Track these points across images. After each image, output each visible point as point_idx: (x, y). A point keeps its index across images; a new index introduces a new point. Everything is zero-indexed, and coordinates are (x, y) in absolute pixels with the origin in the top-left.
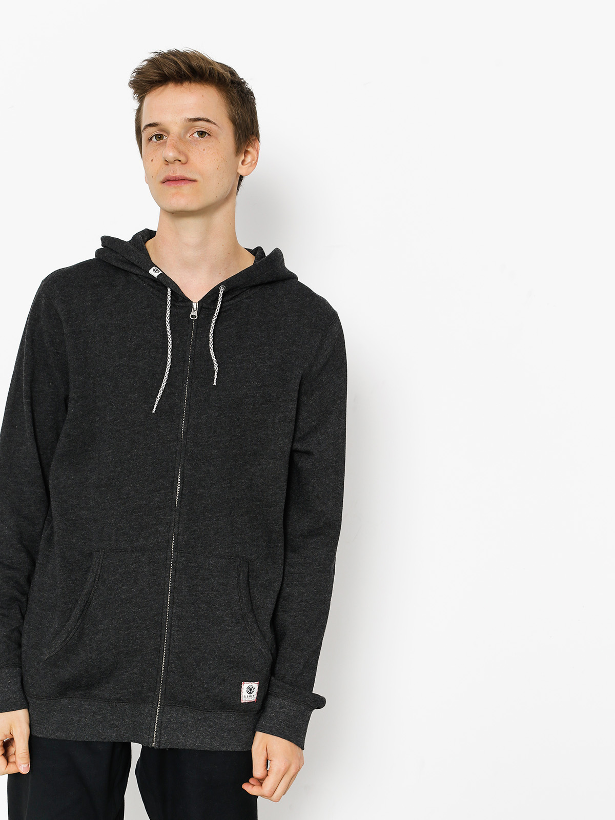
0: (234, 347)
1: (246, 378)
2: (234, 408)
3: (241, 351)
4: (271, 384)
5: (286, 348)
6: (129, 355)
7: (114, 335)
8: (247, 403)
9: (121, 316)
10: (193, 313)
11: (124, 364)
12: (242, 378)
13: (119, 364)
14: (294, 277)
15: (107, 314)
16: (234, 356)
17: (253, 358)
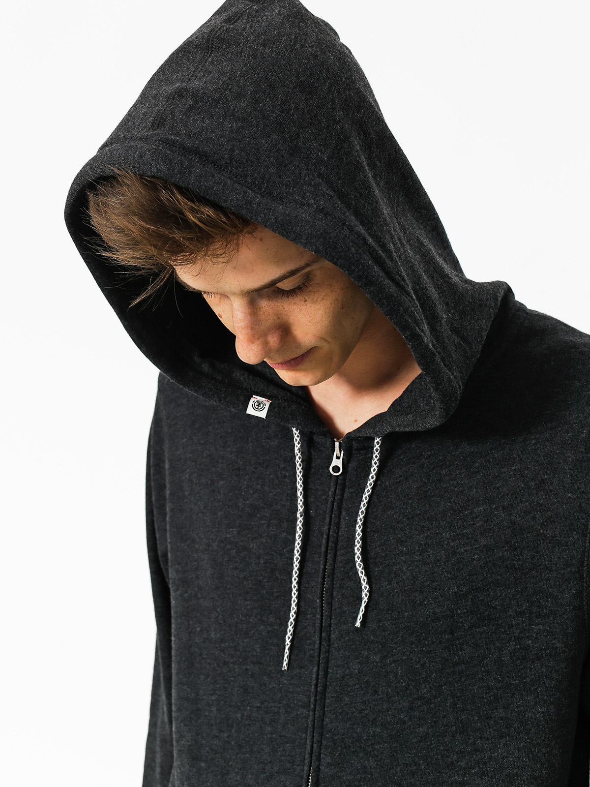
10: (335, 464)
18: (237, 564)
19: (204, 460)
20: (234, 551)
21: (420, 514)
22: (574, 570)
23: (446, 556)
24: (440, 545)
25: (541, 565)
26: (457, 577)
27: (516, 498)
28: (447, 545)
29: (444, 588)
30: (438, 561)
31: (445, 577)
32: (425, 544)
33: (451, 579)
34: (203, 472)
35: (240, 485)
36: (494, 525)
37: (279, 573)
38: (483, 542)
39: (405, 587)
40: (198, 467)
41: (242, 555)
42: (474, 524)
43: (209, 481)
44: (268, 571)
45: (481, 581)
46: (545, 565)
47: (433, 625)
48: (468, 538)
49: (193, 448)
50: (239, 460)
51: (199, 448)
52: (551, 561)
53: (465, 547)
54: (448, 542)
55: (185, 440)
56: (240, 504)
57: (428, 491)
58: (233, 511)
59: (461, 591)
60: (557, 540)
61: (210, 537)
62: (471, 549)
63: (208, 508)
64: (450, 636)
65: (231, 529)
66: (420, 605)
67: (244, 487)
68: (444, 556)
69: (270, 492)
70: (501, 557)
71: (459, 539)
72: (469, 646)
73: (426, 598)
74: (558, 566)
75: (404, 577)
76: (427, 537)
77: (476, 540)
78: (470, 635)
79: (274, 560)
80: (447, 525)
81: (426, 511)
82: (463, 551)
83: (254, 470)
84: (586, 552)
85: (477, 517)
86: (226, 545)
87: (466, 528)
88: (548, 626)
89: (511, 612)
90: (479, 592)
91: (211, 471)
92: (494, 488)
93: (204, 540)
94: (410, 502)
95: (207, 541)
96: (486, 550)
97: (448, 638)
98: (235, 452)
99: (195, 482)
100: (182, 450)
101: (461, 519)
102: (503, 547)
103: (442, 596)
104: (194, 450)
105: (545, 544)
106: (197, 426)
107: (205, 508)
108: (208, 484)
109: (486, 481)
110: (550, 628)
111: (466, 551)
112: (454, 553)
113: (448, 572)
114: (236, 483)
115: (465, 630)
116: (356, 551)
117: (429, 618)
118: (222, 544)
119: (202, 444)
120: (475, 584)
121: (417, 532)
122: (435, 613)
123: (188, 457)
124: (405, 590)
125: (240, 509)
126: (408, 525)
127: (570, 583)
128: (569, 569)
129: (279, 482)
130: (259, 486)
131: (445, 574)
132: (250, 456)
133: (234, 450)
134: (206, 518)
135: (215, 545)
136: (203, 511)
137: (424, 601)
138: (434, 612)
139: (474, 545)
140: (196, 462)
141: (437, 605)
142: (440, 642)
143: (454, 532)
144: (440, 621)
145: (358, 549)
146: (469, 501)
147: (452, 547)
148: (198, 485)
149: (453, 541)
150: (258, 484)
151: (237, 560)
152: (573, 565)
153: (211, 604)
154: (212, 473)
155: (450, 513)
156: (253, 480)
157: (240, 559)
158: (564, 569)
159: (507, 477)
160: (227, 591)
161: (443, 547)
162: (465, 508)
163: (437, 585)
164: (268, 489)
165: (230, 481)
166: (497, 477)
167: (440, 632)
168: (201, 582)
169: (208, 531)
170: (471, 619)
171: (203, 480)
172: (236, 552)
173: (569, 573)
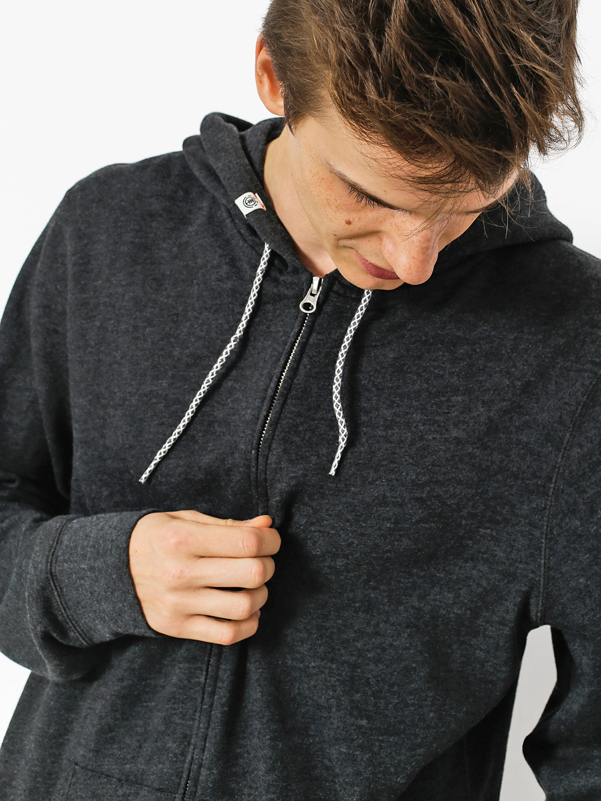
0: (383, 389)
1: (392, 462)
2: (348, 521)
3: (393, 402)
4: (449, 480)
5: (504, 400)
6: (173, 377)
7: (154, 326)
8: (380, 515)
9: (179, 289)
10: (308, 299)
11: (160, 392)
12: (383, 460)
13: (151, 391)
14: (564, 235)
15: (154, 279)
16: (377, 409)
17: (418, 419)
18: (164, 420)
19: (125, 304)
20: (162, 405)
21: (392, 387)
22: (539, 483)
23: (412, 439)
24: (408, 426)
25: (508, 470)
26: (419, 464)
27: (499, 394)
28: (415, 427)
29: (402, 472)
30: (402, 441)
31: (406, 461)
32: (391, 421)
33: (412, 464)
34: (123, 317)
35: (178, 332)
36: (470, 418)
37: (218, 426)
38: (455, 433)
39: (360, 460)
40: (117, 312)
41: (173, 409)
42: (448, 413)
43: (131, 328)
44: (206, 423)
45: (444, 474)
46: (512, 471)
47: (378, 509)
48: (439, 426)
49: (111, 291)
50: (178, 305)
51: (120, 290)
52: (520, 468)
53: (434, 434)
54: (417, 425)
55: (101, 282)
56: (176, 353)
57: (404, 365)
58: (164, 361)
59: (419, 480)
60: (530, 447)
61: (128, 390)
62: (440, 438)
63: (127, 358)
64: (392, 526)
65: (160, 381)
66: (370, 483)
67: (184, 334)
68: (410, 439)
69: (218, 339)
70: (470, 453)
71: (430, 425)
72: (410, 539)
73: (380, 478)
74: (525, 475)
75: (362, 449)
76: (395, 414)
77: (447, 430)
78: (415, 529)
79: (214, 411)
80: (419, 406)
81: (399, 386)
82: (431, 438)
83: (197, 315)
84: (557, 468)
85: (453, 406)
86: (150, 399)
87: (440, 415)
88: (496, 532)
89: (464, 513)
90: (438, 486)
91: (134, 316)
92: (477, 381)
93: (118, 394)
94: (383, 371)
95: (122, 395)
96: (456, 443)
97: (390, 528)
98: (173, 297)
99: (110, 329)
100: (92, 293)
101: (435, 404)
102: (475, 444)
103: (397, 480)
104: (111, 293)
105: (517, 449)
106: (117, 266)
107: (122, 358)
108: (128, 331)
109: (470, 372)
110: (497, 534)
111: (434, 439)
112: (422, 438)
113: (410, 456)
114: (173, 330)
115: (411, 523)
116: (334, 389)
117: (376, 500)
118: (145, 398)
119: (124, 286)
120: (435, 476)
121: (384, 406)
122: (384, 497)
123: (101, 302)
124: (359, 463)
125: (176, 358)
126: (376, 396)
127: (532, 496)
128: (535, 481)
129: (229, 326)
130: (203, 333)
131: (407, 458)
132: (195, 300)
133: (173, 294)
134: (124, 369)
135: (134, 400)
136: (120, 361)
137: (377, 480)
138: (385, 495)
139: (444, 434)
140: (113, 306)
141: (390, 489)
142: (379, 529)
143: (425, 416)
144: (387, 507)
145: (337, 388)
146: (448, 387)
147: (421, 432)
148: (115, 332)
149: (423, 425)
150: (202, 331)
151: (165, 414)
152: (540, 477)
153: (122, 465)
154: (135, 318)
155: (425, 395)
156: (196, 326)
157: (169, 414)
158: (530, 480)
159: (493, 373)
160: (145, 450)
161: (411, 428)
162: (442, 394)
163: (396, 467)
164: (215, 335)
165: (164, 328)
166: (481, 370)
167: (384, 518)
168: (107, 442)
169: (126, 384)
170: (422, 513)
171: (123, 327)
172: (165, 406)
173: (533, 485)
